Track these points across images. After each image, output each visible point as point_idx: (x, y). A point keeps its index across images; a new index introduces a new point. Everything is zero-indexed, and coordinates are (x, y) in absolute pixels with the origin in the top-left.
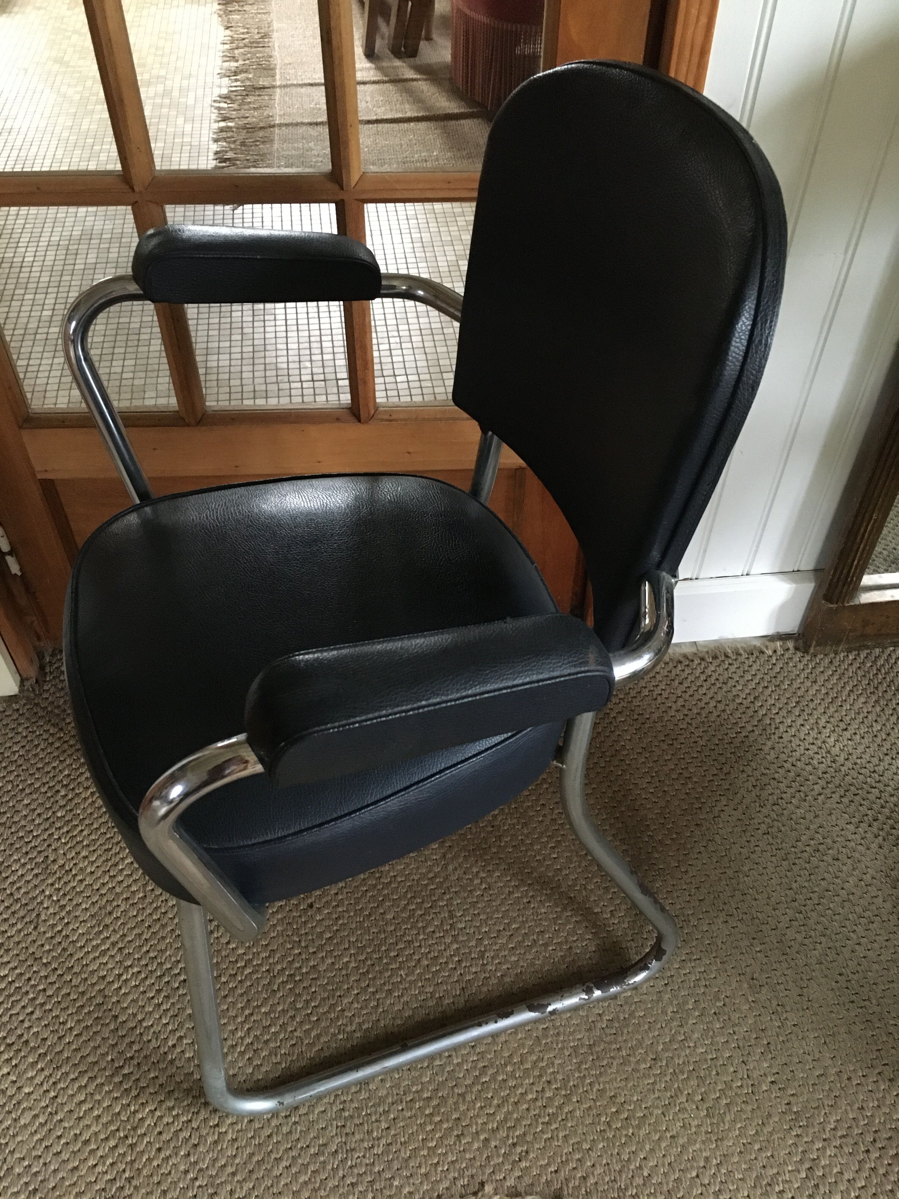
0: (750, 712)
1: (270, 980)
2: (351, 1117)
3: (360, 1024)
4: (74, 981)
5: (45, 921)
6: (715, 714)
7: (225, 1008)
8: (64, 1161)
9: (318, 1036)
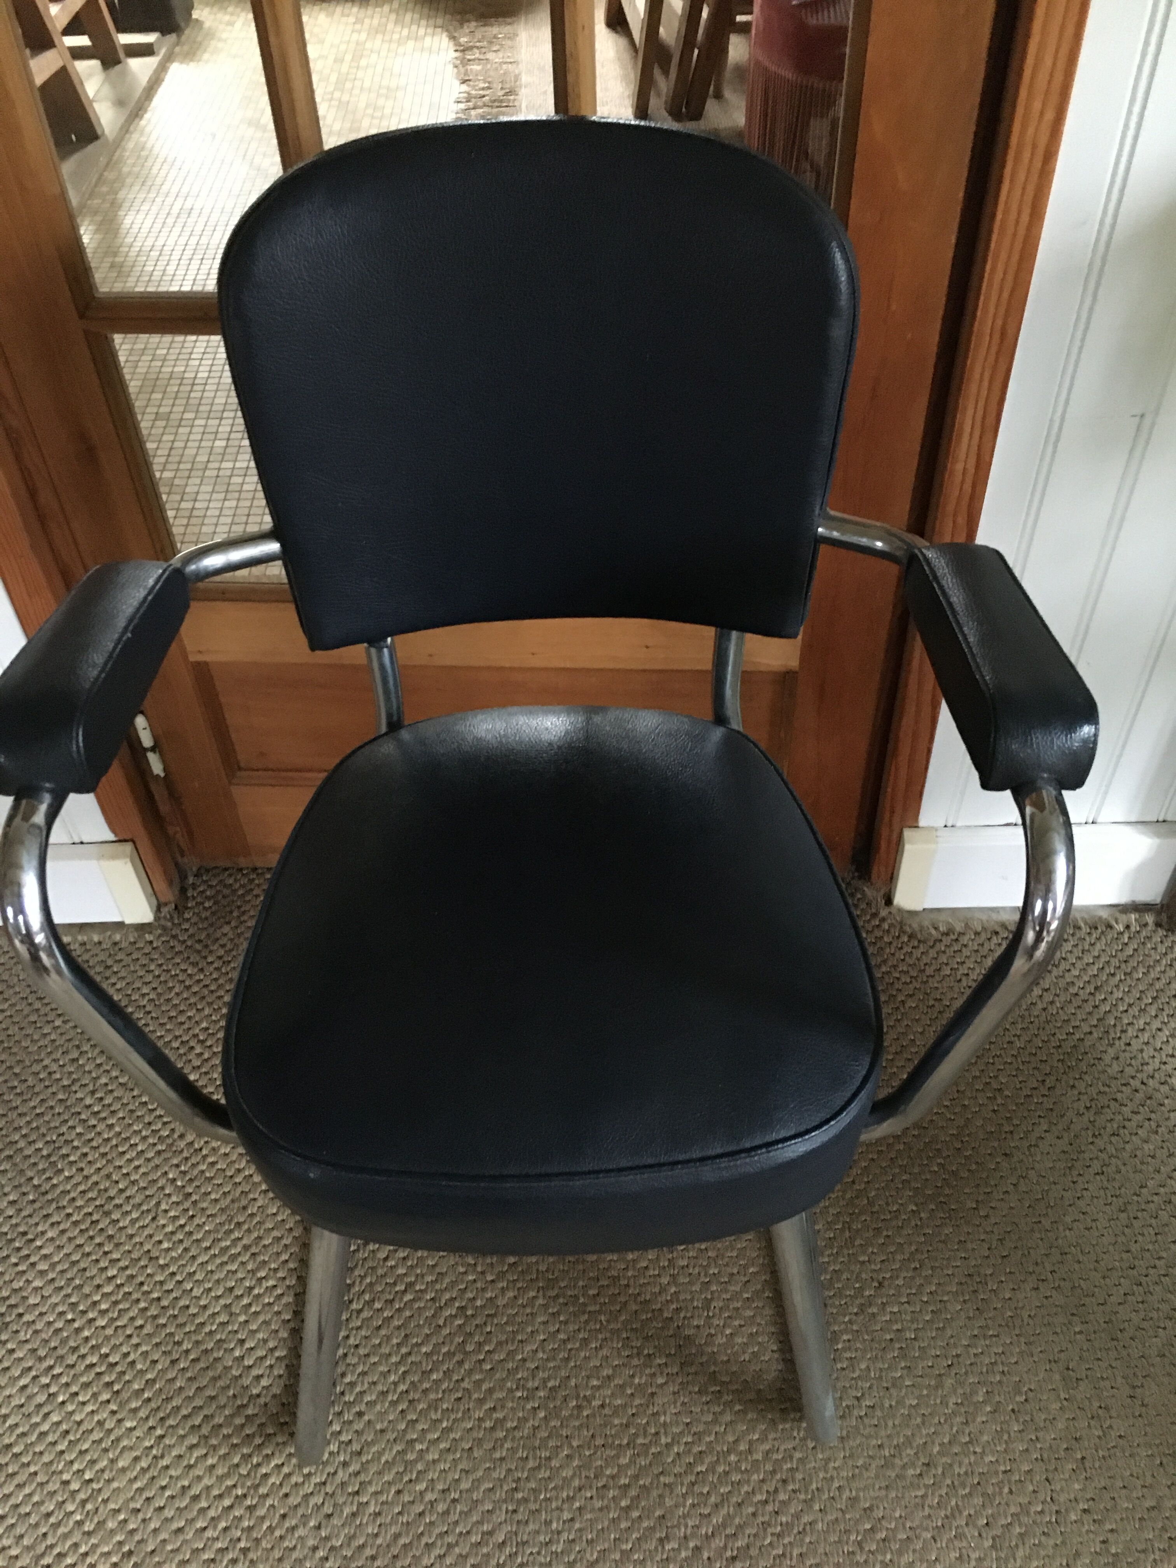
0: (1088, 1008)
1: (436, 1313)
2: (525, 1500)
3: (545, 1381)
4: (195, 1290)
5: (166, 1211)
6: (1040, 1006)
7: (377, 1342)
8: (166, 1519)
9: (490, 1391)
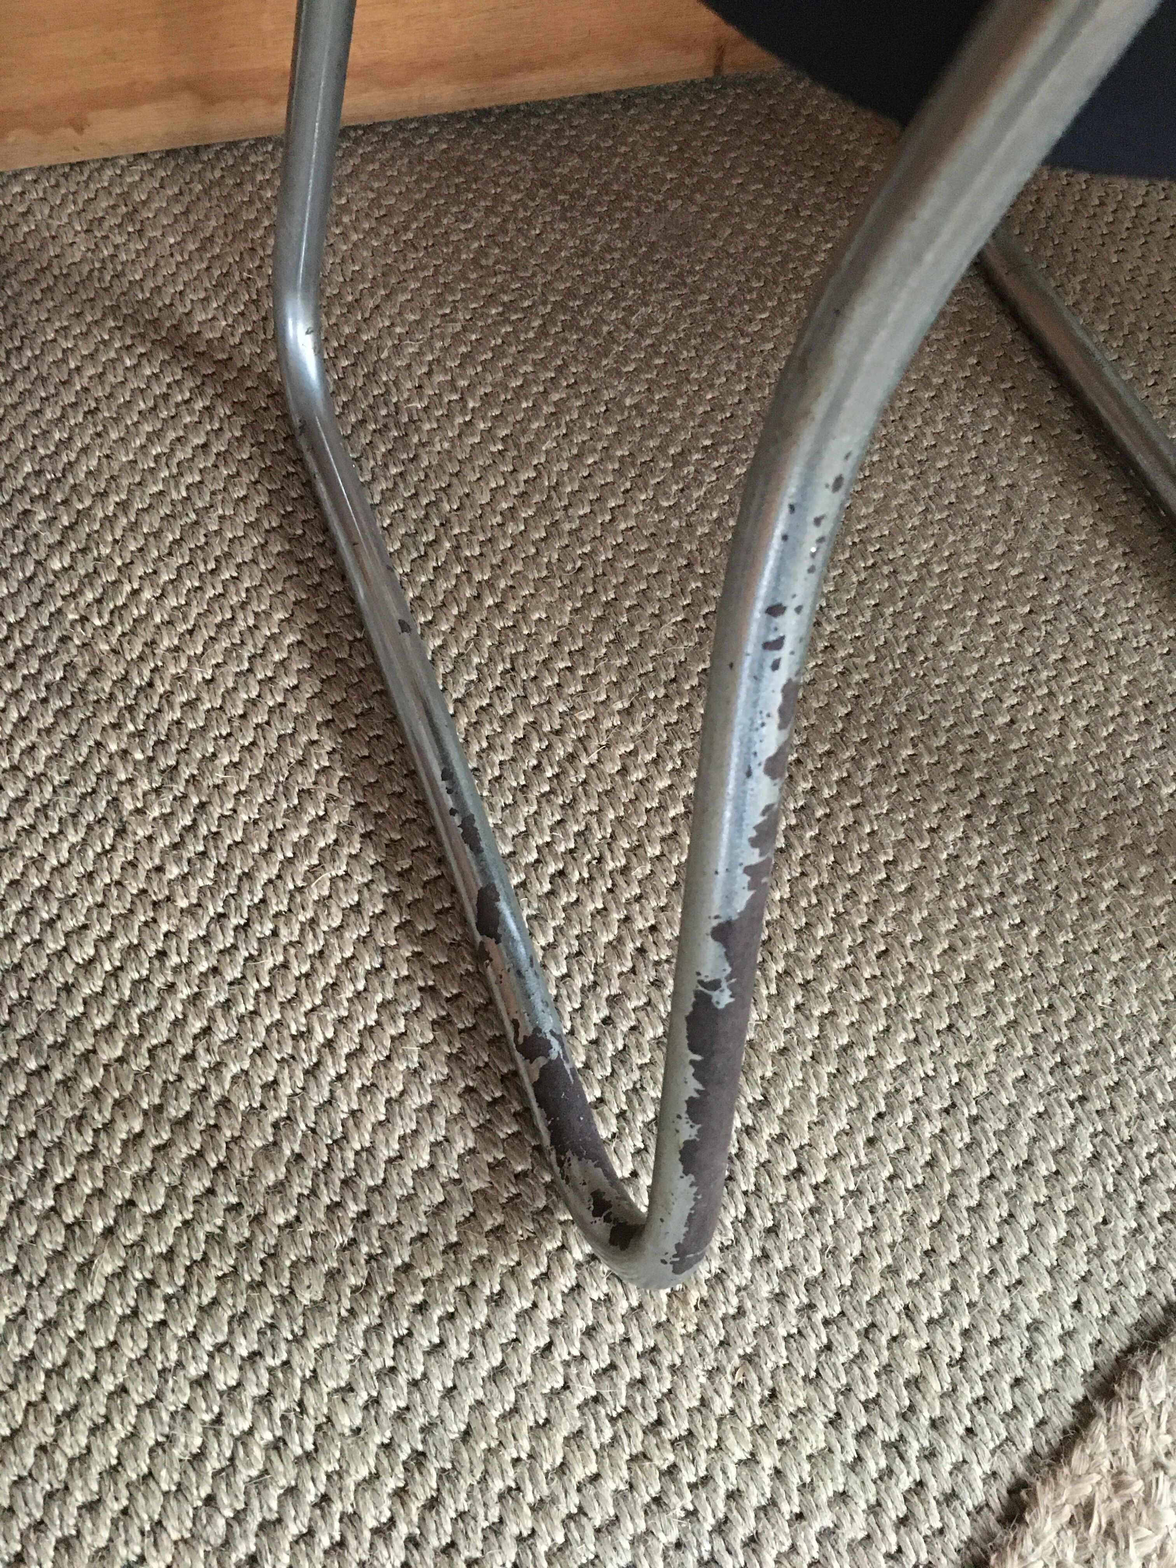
2: (1090, 1074)
3: (1008, 879)
4: (284, 932)
5: (139, 811)
8: (461, 1362)
9: (929, 923)
